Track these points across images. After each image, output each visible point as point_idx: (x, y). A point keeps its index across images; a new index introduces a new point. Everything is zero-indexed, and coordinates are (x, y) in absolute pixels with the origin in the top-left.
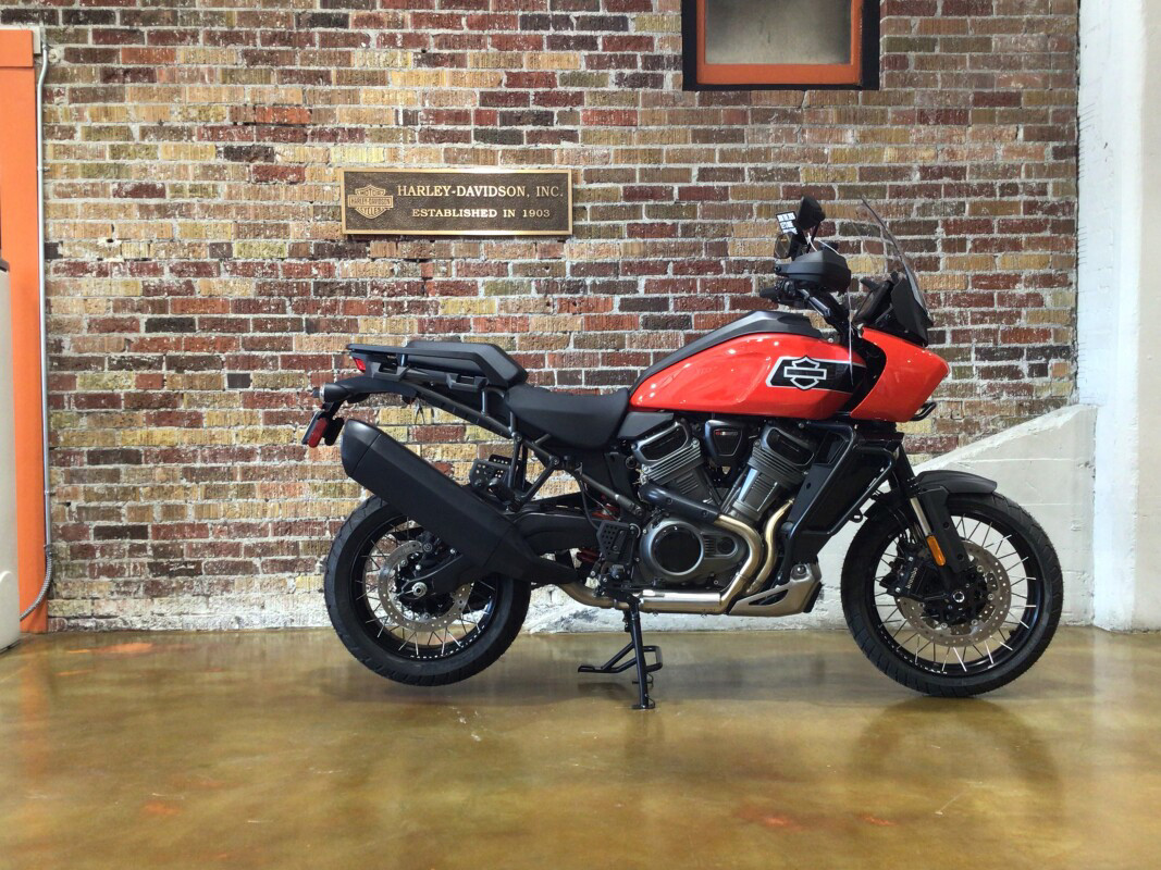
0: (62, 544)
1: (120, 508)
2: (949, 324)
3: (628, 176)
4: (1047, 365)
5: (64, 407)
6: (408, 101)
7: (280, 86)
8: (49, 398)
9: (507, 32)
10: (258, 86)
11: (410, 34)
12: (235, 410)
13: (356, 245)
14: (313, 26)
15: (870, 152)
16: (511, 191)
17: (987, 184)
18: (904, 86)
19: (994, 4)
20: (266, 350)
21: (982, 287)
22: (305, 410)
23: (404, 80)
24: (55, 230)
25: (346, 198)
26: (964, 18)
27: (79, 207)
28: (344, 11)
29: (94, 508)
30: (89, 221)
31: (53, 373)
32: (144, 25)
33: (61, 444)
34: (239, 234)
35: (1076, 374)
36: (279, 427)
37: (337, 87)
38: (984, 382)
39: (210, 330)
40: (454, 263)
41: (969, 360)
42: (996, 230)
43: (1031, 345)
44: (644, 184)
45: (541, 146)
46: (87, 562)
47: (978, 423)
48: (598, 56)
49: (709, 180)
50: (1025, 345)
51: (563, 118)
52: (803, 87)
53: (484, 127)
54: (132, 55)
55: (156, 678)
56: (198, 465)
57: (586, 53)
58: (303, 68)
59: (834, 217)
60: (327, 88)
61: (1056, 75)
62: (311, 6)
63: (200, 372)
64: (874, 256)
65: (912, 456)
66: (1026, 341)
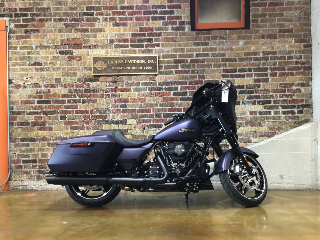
0: (13, 165)
1: (29, 154)
2: (272, 98)
3: (175, 56)
4: (303, 110)
5: (14, 126)
6: (111, 37)
7: (75, 33)
8: (10, 123)
9: (139, 16)
10: (68, 33)
11: (111, 17)
12: (62, 126)
13: (96, 78)
14: (84, 16)
15: (247, 47)
16: (141, 61)
17: (283, 56)
18: (257, 28)
19: (284, 3)
20: (71, 109)
21: (282, 87)
22: (82, 126)
23: (110, 30)
24: (11, 76)
25: (93, 65)
26: (275, 7)
27: (18, 69)
28: (92, 11)
29: (23, 155)
30: (21, 73)
31: (11, 116)
32: (36, 17)
33: (13, 136)
34: (63, 76)
35: (312, 113)
36: (74, 131)
37: (91, 33)
38: (284, 116)
39: (55, 103)
40: (124, 82)
41: (279, 109)
42: (286, 70)
43: (298, 104)
44: (180, 59)
45: (149, 48)
46: (20, 170)
47: (282, 128)
48: (166, 22)
49: (199, 57)
50: (295, 104)
51: (156, 40)
52: (227, 29)
53: (133, 43)
54: (33, 25)
55: (39, 203)
56: (51, 142)
57: (162, 21)
58: (81, 28)
59: (236, 67)
60: (88, 33)
61: (304, 23)
62: (83, 10)
63: (52, 115)
64: (249, 78)
65: (262, 138)
66: (296, 103)
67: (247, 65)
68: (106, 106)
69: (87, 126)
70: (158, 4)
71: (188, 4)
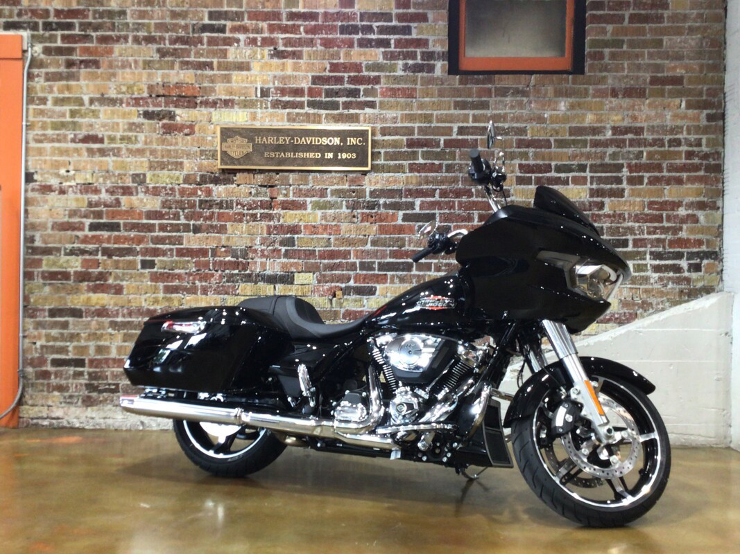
0: (30, 370)
1: (68, 346)
2: (631, 234)
3: (410, 131)
4: (701, 264)
5: (34, 279)
6: (264, 82)
7: (181, 72)
8: (25, 273)
10: (166, 71)
11: (266, 37)
12: (145, 283)
13: (227, 176)
14: (203, 32)
15: (576, 116)
16: (331, 141)
17: (659, 139)
18: (601, 71)
19: (665, 16)
20: (166, 244)
21: (654, 209)
22: (191, 284)
23: (262, 67)
24: (32, 164)
25: (221, 145)
26: (643, 25)
27: (49, 151)
28: (223, 22)
29: (51, 346)
30: (54, 158)
31: (27, 257)
32: (93, 32)
33: (31, 304)
34: (151, 167)
35: (722, 270)
36: (173, 295)
37: (218, 72)
38: (656, 275)
39: (130, 230)
40: (291, 188)
41: (645, 259)
42: (665, 170)
43: (690, 250)
44: (420, 137)
45: (352, 111)
46: (46, 382)
47: (651, 304)
48: (391, 52)
49: (464, 135)
50: (683, 250)
51: (367, 93)
52: (531, 73)
53: (313, 99)
54: (86, 50)
55: (87, 459)
56: (120, 319)
57: (383, 50)
58: (196, 60)
59: (551, 159)
60: (211, 73)
61: (709, 64)
62: (202, 19)
63: (122, 258)
64: (579, 187)
65: (604, 325)
66: (686, 247)
67: (574, 157)
68: (248, 241)
69: (202, 286)
70: (375, 11)
71: (444, 12)
